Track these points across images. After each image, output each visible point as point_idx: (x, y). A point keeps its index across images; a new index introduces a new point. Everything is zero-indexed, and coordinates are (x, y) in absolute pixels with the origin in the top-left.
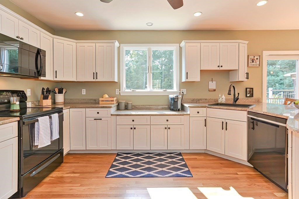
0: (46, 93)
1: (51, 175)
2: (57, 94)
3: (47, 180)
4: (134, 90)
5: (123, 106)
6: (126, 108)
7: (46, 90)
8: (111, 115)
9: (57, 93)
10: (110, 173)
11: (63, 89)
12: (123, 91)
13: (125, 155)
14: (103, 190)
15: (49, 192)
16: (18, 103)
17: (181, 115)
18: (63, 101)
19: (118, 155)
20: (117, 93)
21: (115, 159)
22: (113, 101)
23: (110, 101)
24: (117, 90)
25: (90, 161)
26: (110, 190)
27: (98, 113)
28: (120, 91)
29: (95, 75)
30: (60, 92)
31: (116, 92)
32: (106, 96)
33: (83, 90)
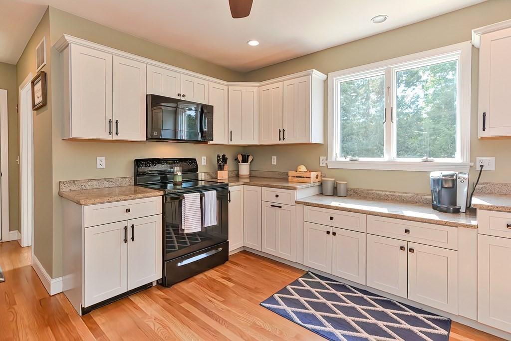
0: (222, 162)
1: (206, 273)
2: (241, 163)
3: (199, 277)
4: (354, 158)
5: (329, 188)
6: (335, 193)
7: (221, 157)
8: (296, 202)
9: (241, 161)
10: (272, 300)
11: (248, 156)
12: (334, 159)
13: (318, 280)
14: (242, 322)
15: (191, 294)
16: (180, 174)
17: (446, 224)
18: (249, 174)
19: (307, 275)
20: (322, 164)
21: (297, 280)
22: (309, 178)
23: (304, 177)
24: (323, 158)
25: (262, 270)
26: (251, 326)
27: (277, 196)
28: (327, 160)
29: (282, 133)
30: (245, 160)
31: (321, 161)
32: (303, 168)
33: (273, 157)
